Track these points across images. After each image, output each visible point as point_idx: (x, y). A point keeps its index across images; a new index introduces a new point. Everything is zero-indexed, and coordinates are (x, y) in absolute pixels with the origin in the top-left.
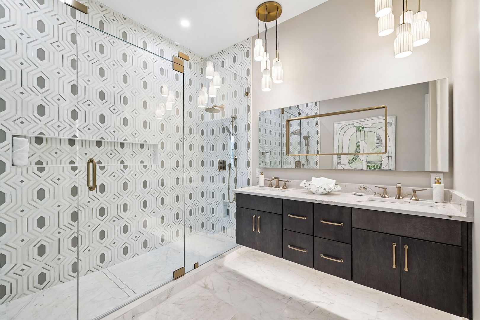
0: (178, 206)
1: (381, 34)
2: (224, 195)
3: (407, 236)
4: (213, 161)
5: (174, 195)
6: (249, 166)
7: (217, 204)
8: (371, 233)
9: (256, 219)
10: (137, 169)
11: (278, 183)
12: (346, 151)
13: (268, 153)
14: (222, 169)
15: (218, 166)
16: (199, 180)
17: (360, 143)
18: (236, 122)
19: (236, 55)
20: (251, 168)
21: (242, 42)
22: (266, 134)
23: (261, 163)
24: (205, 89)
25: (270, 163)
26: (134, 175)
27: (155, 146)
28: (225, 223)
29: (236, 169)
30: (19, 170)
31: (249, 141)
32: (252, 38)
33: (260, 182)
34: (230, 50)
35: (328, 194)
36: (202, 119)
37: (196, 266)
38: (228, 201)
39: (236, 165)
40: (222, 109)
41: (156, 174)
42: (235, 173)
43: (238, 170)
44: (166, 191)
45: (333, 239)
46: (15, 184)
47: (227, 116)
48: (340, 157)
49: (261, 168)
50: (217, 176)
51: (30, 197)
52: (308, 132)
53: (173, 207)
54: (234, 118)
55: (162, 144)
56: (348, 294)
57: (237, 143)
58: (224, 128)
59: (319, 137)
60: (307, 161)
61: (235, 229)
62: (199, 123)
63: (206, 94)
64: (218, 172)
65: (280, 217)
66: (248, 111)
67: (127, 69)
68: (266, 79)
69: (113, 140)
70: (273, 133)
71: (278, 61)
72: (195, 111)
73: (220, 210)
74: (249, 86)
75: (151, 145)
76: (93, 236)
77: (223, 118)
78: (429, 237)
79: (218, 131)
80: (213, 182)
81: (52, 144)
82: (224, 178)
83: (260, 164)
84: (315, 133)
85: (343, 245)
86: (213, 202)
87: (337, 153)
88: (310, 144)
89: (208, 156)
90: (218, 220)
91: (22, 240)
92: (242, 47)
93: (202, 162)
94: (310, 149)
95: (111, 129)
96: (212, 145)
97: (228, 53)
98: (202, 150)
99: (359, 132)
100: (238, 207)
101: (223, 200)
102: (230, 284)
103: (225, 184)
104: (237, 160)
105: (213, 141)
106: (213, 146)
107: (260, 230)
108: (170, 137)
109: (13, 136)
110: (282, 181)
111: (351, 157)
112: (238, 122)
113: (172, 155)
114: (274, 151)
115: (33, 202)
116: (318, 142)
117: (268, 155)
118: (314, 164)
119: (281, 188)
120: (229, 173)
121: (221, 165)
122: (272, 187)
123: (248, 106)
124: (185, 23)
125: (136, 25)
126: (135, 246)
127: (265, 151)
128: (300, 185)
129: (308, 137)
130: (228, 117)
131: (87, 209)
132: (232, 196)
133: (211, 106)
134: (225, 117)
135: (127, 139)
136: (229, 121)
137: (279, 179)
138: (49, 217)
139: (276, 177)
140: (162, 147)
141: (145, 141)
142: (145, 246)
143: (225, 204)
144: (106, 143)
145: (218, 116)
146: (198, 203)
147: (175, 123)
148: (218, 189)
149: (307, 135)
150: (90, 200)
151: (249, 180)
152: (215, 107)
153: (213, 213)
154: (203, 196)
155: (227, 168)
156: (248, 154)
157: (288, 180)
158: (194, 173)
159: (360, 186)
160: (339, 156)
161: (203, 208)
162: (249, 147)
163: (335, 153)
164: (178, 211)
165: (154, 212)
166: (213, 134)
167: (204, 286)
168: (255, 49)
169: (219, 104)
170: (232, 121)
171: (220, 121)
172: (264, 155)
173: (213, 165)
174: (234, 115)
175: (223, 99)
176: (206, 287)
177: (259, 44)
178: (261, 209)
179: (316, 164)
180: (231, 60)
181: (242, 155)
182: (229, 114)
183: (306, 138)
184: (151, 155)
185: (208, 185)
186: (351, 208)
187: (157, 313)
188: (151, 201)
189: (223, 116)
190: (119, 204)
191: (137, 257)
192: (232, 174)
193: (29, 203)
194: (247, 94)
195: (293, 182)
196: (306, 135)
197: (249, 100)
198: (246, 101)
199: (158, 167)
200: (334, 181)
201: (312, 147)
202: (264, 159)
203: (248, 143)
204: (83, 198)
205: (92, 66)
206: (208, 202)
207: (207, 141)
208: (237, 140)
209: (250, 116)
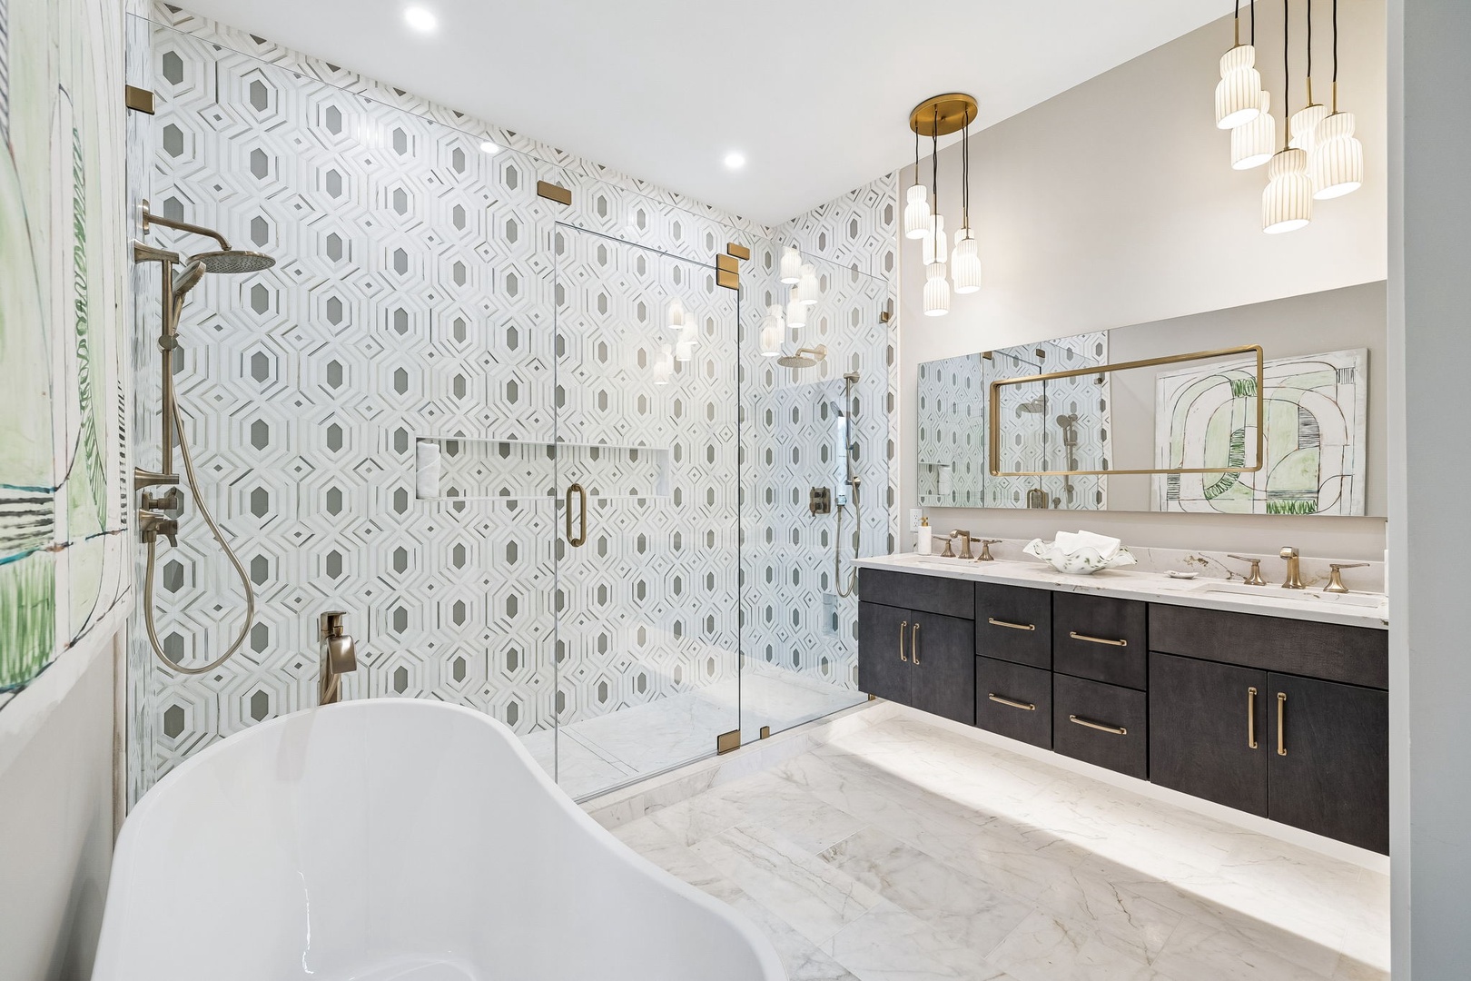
0: (712, 601)
1: (1241, 165)
2: (824, 576)
3: (1285, 671)
4: (796, 491)
5: (702, 573)
6: (890, 501)
7: (808, 600)
8: (1195, 664)
9: (908, 630)
10: (625, 508)
11: (968, 544)
12: (1194, 459)
13: (945, 468)
14: (819, 509)
15: (809, 502)
16: (761, 539)
17: (1244, 434)
18: (857, 390)
19: (857, 218)
20: (896, 508)
21: (873, 184)
22: (940, 414)
23: (927, 496)
24: (776, 310)
25: (954, 497)
26: (618, 522)
27: (661, 453)
28: (827, 649)
29: (858, 510)
30: (427, 506)
31: (891, 437)
32: (900, 173)
33: (919, 545)
34: (841, 204)
35: (1096, 573)
36: (769, 382)
37: (764, 733)
38: (834, 591)
39: (856, 501)
40: (821, 356)
41: (664, 520)
42: (855, 521)
43: (861, 512)
44: (686, 561)
45: (1102, 678)
46: (421, 533)
47: (833, 373)
48: (1177, 479)
49: (923, 508)
50: (808, 528)
51: (443, 562)
52: (1073, 405)
53: (702, 601)
54: (851, 379)
55: (677, 447)
56: (1148, 826)
57: (860, 443)
58: (824, 406)
59: (1109, 420)
60: (1070, 489)
61: (856, 663)
62: (761, 392)
63: (781, 322)
64: (810, 517)
65: (970, 625)
66: (890, 360)
67: (607, 279)
68: (935, 287)
69: (579, 443)
70: (962, 408)
71: (968, 238)
72: (752, 364)
73: (815, 616)
74: (893, 298)
75: (652, 450)
76: (543, 651)
77: (823, 380)
78: (1339, 674)
79: (808, 412)
80: (796, 543)
81: (472, 454)
82: (824, 534)
83: (923, 499)
84: (1097, 406)
85: (1126, 693)
86: (796, 596)
87: (1166, 467)
88: (1080, 440)
89: (782, 476)
90: (810, 641)
91: (431, 645)
92: (874, 196)
93: (769, 491)
94: (1079, 454)
95: (576, 419)
96: (793, 448)
97: (837, 214)
98: (769, 461)
99: (1240, 401)
100: (863, 603)
101: (821, 589)
102: (844, 779)
103: (828, 548)
104: (860, 488)
105: (796, 437)
106: (796, 450)
107: (919, 657)
108: (695, 432)
109: (418, 440)
110: (979, 541)
111: (1213, 479)
112: (863, 389)
113: (698, 475)
114: (966, 461)
115: (447, 571)
116: (1103, 433)
117: (946, 473)
118: (1092, 497)
119: (976, 559)
120: (839, 521)
121: (817, 500)
122: (953, 556)
123: (890, 349)
124: (735, 161)
125: (624, 177)
126: (621, 686)
127: (939, 462)
128: (1024, 551)
129: (1073, 418)
130: (837, 378)
131: (533, 593)
132: (847, 579)
133: (792, 354)
134: (828, 378)
135: (606, 439)
136: (840, 387)
137: (971, 537)
138: (472, 603)
139: (964, 529)
140: (677, 457)
141: (642, 443)
142: (642, 687)
143: (828, 601)
144: (565, 449)
145: (809, 375)
146: (758, 595)
147: (707, 395)
148: (810, 562)
149: (1071, 414)
150: (540, 574)
151: (890, 538)
152: (802, 355)
153: (796, 622)
154: (769, 579)
155: (834, 508)
156: (888, 473)
157: (996, 539)
158: (748, 519)
159: (1188, 556)
160: (1174, 475)
161: (769, 609)
162: (890, 455)
163: (1158, 467)
164: (711, 613)
165: (660, 611)
166: (795, 421)
167: (785, 776)
168: (908, 211)
169: (812, 343)
170: (847, 387)
171: (815, 387)
172: (934, 474)
173: (796, 501)
174: (851, 371)
175: (823, 330)
176: (789, 778)
177: (918, 198)
178: (922, 606)
179: (1099, 499)
180: (843, 229)
181: (873, 474)
182: (838, 370)
183: (1067, 422)
184: (652, 475)
185: (782, 552)
186: (1147, 604)
187: (690, 810)
188: (652, 583)
189: (824, 373)
190: (591, 586)
191: (624, 710)
192: (847, 522)
193: (441, 573)
194: (886, 317)
195: (1008, 544)
196: (1067, 413)
197: (891, 334)
198: (883, 336)
199: (668, 502)
200: (1116, 542)
201: (1087, 450)
202: (935, 484)
203: (890, 443)
204: (527, 568)
205: (543, 283)
206: (783, 595)
207: (780, 439)
208: (861, 436)
209: (893, 374)
